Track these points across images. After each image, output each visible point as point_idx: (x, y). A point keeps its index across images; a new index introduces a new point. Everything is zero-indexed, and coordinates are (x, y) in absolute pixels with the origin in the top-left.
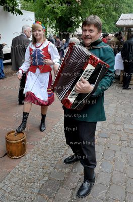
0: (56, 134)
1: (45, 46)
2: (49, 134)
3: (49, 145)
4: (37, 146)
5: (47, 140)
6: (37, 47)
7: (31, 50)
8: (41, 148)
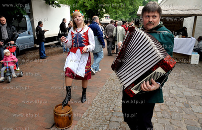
0: (96, 108)
1: (85, 30)
2: (90, 108)
3: (91, 119)
4: (80, 121)
5: (89, 115)
6: (78, 31)
7: (72, 33)
8: (84, 123)
